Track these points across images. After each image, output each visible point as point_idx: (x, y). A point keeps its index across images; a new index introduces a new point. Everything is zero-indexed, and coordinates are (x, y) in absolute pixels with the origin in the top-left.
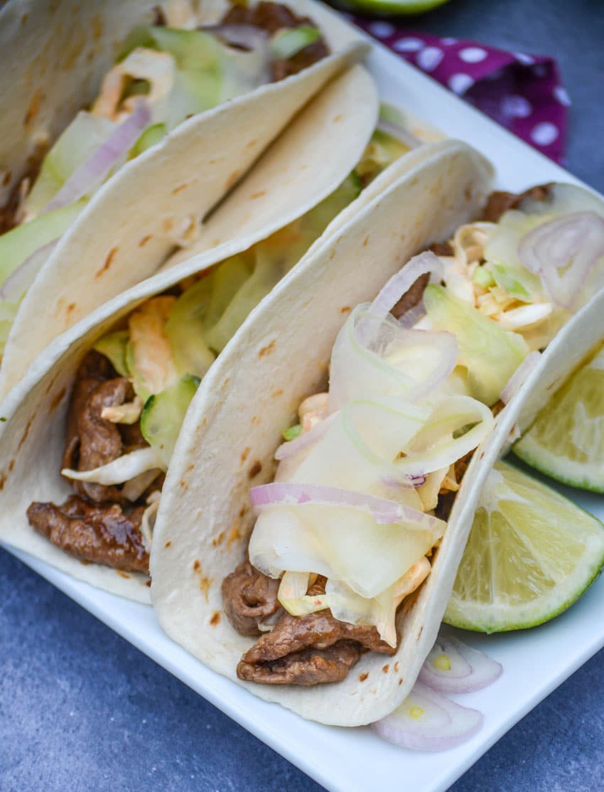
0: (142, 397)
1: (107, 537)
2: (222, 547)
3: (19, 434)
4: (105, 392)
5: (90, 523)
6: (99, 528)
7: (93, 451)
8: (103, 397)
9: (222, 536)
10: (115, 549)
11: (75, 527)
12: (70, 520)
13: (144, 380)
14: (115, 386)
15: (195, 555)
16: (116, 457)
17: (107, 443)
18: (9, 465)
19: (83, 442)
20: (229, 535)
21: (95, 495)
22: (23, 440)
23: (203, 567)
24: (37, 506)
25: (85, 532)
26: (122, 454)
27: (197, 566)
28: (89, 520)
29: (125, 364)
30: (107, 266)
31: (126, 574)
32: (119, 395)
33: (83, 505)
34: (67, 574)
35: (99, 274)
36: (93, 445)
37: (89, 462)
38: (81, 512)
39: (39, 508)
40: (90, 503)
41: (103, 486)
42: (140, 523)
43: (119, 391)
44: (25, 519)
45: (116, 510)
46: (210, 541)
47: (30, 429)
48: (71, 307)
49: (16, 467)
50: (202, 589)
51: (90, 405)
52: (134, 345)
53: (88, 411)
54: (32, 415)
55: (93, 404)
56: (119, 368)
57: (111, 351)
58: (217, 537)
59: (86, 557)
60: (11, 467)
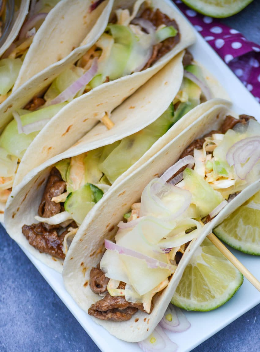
0: (69, 191)
1: (50, 246)
2: (92, 257)
3: (21, 199)
4: (56, 188)
5: (44, 238)
6: (47, 241)
7: (49, 210)
8: (55, 190)
9: (94, 253)
10: (52, 251)
11: (38, 239)
12: (37, 235)
13: (72, 183)
14: (60, 186)
15: (82, 260)
16: (57, 213)
17: (54, 207)
18: (17, 209)
19: (46, 205)
20: (98, 251)
21: (47, 227)
22: (24, 200)
23: (85, 265)
24: (25, 227)
25: (41, 241)
26: (60, 212)
27: (82, 264)
28: (44, 237)
29: (66, 175)
30: (67, 131)
31: (56, 259)
32: (61, 190)
33: (43, 229)
34: (33, 255)
35: (64, 134)
36: (49, 207)
37: (46, 214)
38: (42, 232)
39: (26, 228)
40: (45, 230)
41: (49, 225)
42: (63, 241)
43: (61, 188)
44: (20, 231)
45: (54, 234)
46: (89, 255)
47: (27, 196)
48: (50, 148)
49: (19, 210)
50: (83, 272)
51: (50, 191)
52: (71, 166)
53: (49, 194)
54: (28, 191)
55: (51, 192)
56: (63, 177)
57: (62, 170)
58: (92, 253)
59: (42, 250)
60: (18, 210)
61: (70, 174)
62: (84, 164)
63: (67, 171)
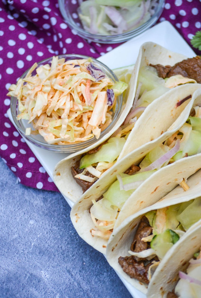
0: (154, 234)
1: (138, 273)
2: (169, 284)
3: (120, 237)
4: (145, 231)
5: (134, 267)
6: (136, 270)
7: (139, 247)
8: (144, 232)
9: (171, 281)
10: (140, 277)
11: (130, 267)
12: (129, 264)
13: (156, 228)
14: (148, 230)
15: (161, 286)
16: (145, 250)
17: (143, 245)
18: (115, 245)
19: (137, 243)
20: (174, 280)
21: (137, 259)
22: (121, 239)
23: (163, 289)
24: (121, 258)
25: (132, 270)
26: (147, 249)
27: (161, 288)
28: (134, 266)
29: (152, 222)
30: (155, 190)
31: (142, 283)
32: (149, 233)
33: (133, 261)
34: (126, 280)
35: (152, 193)
36: (139, 245)
37: (137, 250)
38: (133, 263)
39: (122, 259)
40: (135, 261)
41: (139, 258)
42: (148, 270)
43: (149, 231)
44: (117, 261)
45: (142, 265)
46: (167, 282)
47: (123, 236)
48: (142, 202)
49: (117, 246)
50: (162, 294)
51: (140, 233)
52: (157, 216)
53: (139, 235)
54: (124, 232)
55: (141, 234)
56: (151, 223)
57: (150, 218)
58: (169, 281)
59: (132, 276)
60: (116, 246)
61: (155, 222)
62: (166, 215)
63: (153, 219)
